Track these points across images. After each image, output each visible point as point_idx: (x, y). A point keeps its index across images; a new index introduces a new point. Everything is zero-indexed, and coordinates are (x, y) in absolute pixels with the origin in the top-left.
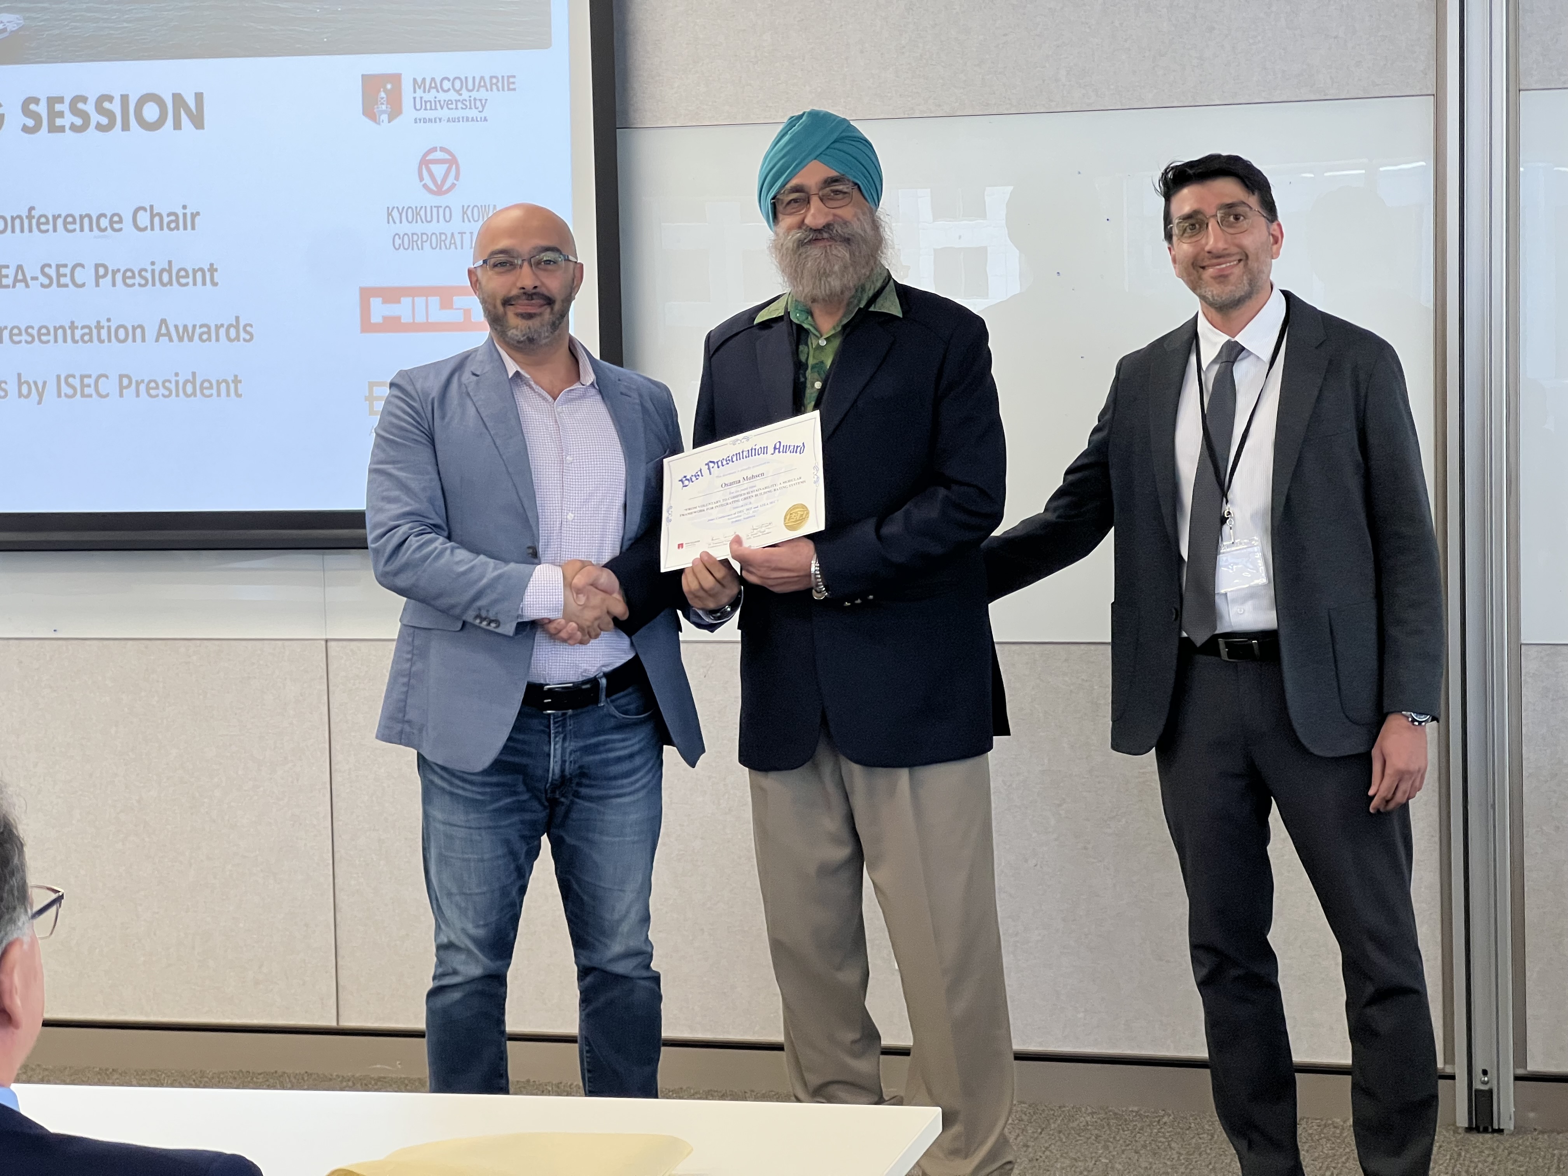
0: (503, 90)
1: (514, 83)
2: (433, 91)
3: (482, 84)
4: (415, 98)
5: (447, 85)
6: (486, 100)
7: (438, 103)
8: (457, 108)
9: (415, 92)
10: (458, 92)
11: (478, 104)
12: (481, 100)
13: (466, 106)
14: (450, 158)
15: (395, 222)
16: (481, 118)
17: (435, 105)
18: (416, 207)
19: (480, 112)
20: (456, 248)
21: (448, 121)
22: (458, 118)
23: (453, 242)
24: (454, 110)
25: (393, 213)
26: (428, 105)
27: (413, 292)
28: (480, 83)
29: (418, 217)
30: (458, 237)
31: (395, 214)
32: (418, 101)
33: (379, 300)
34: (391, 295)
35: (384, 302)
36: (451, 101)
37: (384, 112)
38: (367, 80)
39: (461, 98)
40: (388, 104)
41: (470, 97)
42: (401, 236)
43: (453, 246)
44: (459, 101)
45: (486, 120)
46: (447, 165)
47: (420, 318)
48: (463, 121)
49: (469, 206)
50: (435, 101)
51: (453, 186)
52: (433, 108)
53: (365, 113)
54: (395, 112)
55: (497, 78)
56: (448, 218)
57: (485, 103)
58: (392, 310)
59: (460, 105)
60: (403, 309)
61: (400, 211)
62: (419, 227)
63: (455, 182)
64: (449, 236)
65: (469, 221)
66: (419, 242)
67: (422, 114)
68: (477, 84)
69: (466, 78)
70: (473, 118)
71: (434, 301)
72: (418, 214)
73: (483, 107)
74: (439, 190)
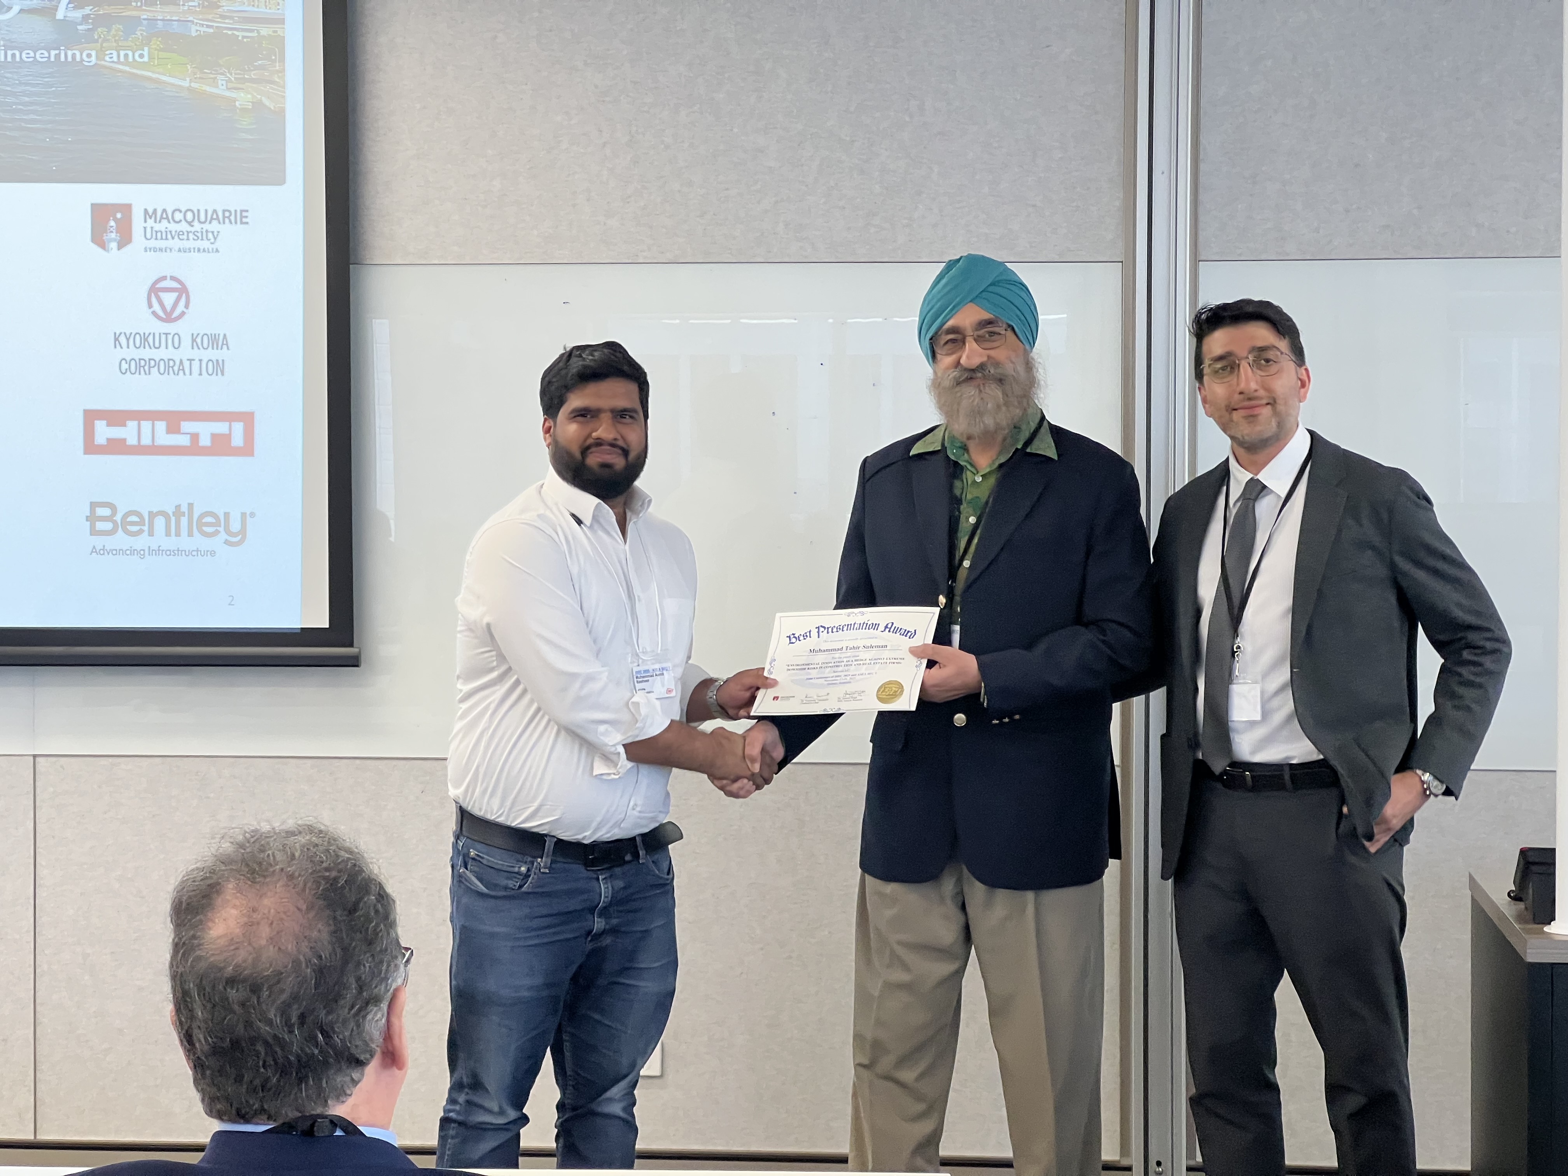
0: (236, 223)
1: (246, 217)
2: (165, 222)
3: (215, 216)
4: (145, 228)
5: (178, 216)
6: (218, 232)
7: (168, 233)
8: (188, 239)
9: (145, 221)
10: (190, 224)
11: (210, 235)
12: (213, 232)
13: (198, 238)
14: (179, 286)
15: (122, 348)
16: (213, 249)
17: (166, 235)
18: (144, 334)
19: (212, 243)
20: (184, 374)
21: (180, 250)
22: (190, 249)
23: (181, 368)
24: (185, 242)
25: (120, 339)
26: (159, 235)
27: (140, 416)
28: (212, 215)
29: (146, 343)
30: (186, 364)
31: (123, 340)
32: (149, 231)
33: (104, 422)
34: (117, 418)
35: (108, 425)
36: (182, 231)
37: (114, 240)
38: (96, 208)
39: (193, 229)
40: (116, 233)
41: (202, 228)
42: (128, 363)
43: (181, 372)
44: (191, 232)
45: (217, 251)
46: (177, 294)
47: (146, 441)
48: (194, 252)
49: (198, 334)
50: (166, 232)
51: (183, 314)
52: (164, 237)
53: (94, 240)
54: (125, 239)
55: (230, 211)
56: (176, 346)
57: (217, 235)
58: (116, 432)
59: (191, 236)
60: (129, 433)
61: (128, 337)
62: (147, 353)
63: (185, 310)
64: (178, 363)
65: (199, 349)
66: (147, 368)
67: (153, 243)
68: (209, 218)
69: (199, 211)
70: (204, 249)
71: (161, 426)
72: (146, 340)
73: (215, 239)
74: (168, 317)
